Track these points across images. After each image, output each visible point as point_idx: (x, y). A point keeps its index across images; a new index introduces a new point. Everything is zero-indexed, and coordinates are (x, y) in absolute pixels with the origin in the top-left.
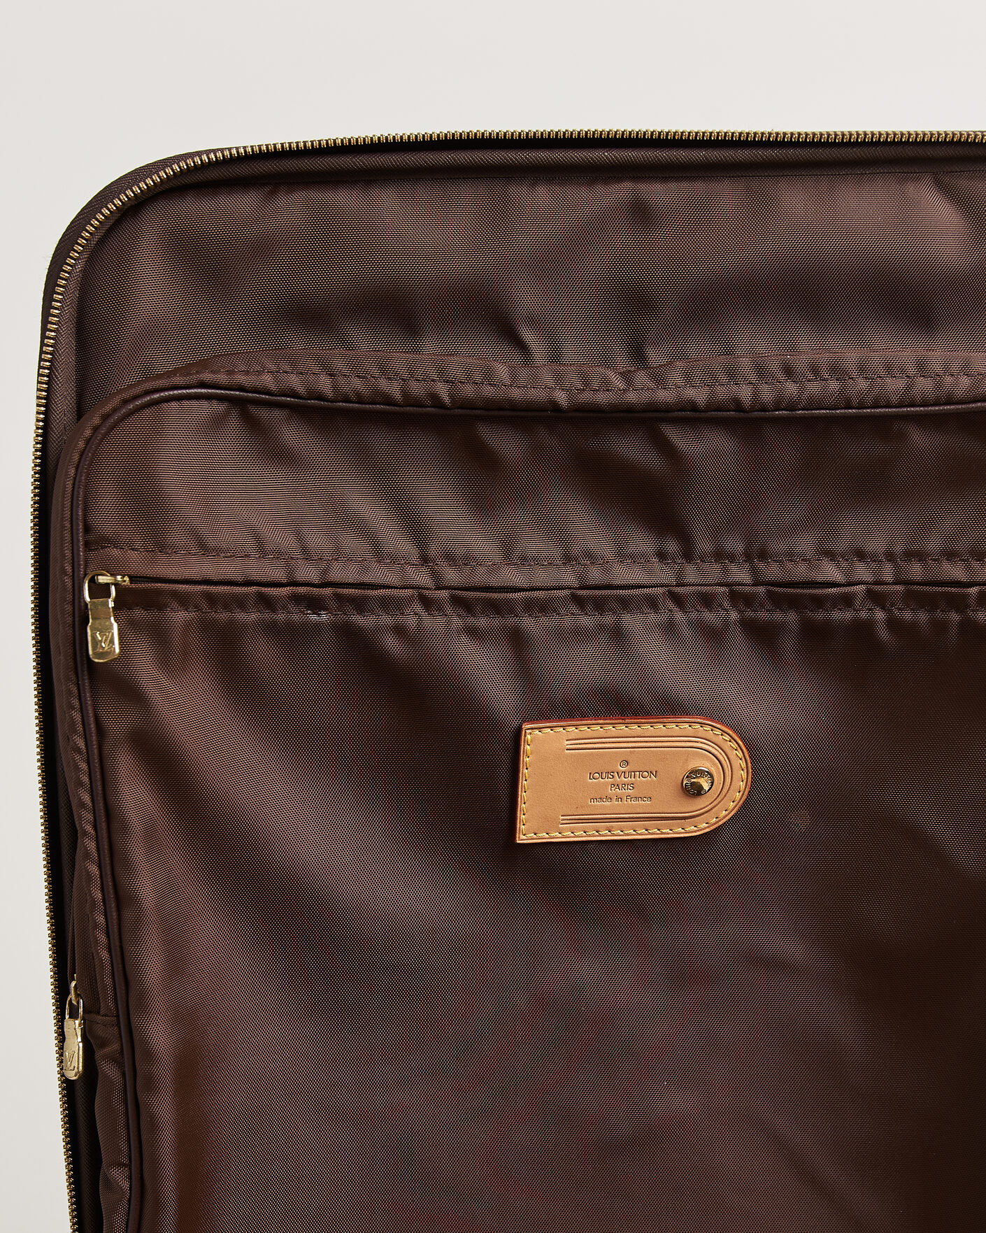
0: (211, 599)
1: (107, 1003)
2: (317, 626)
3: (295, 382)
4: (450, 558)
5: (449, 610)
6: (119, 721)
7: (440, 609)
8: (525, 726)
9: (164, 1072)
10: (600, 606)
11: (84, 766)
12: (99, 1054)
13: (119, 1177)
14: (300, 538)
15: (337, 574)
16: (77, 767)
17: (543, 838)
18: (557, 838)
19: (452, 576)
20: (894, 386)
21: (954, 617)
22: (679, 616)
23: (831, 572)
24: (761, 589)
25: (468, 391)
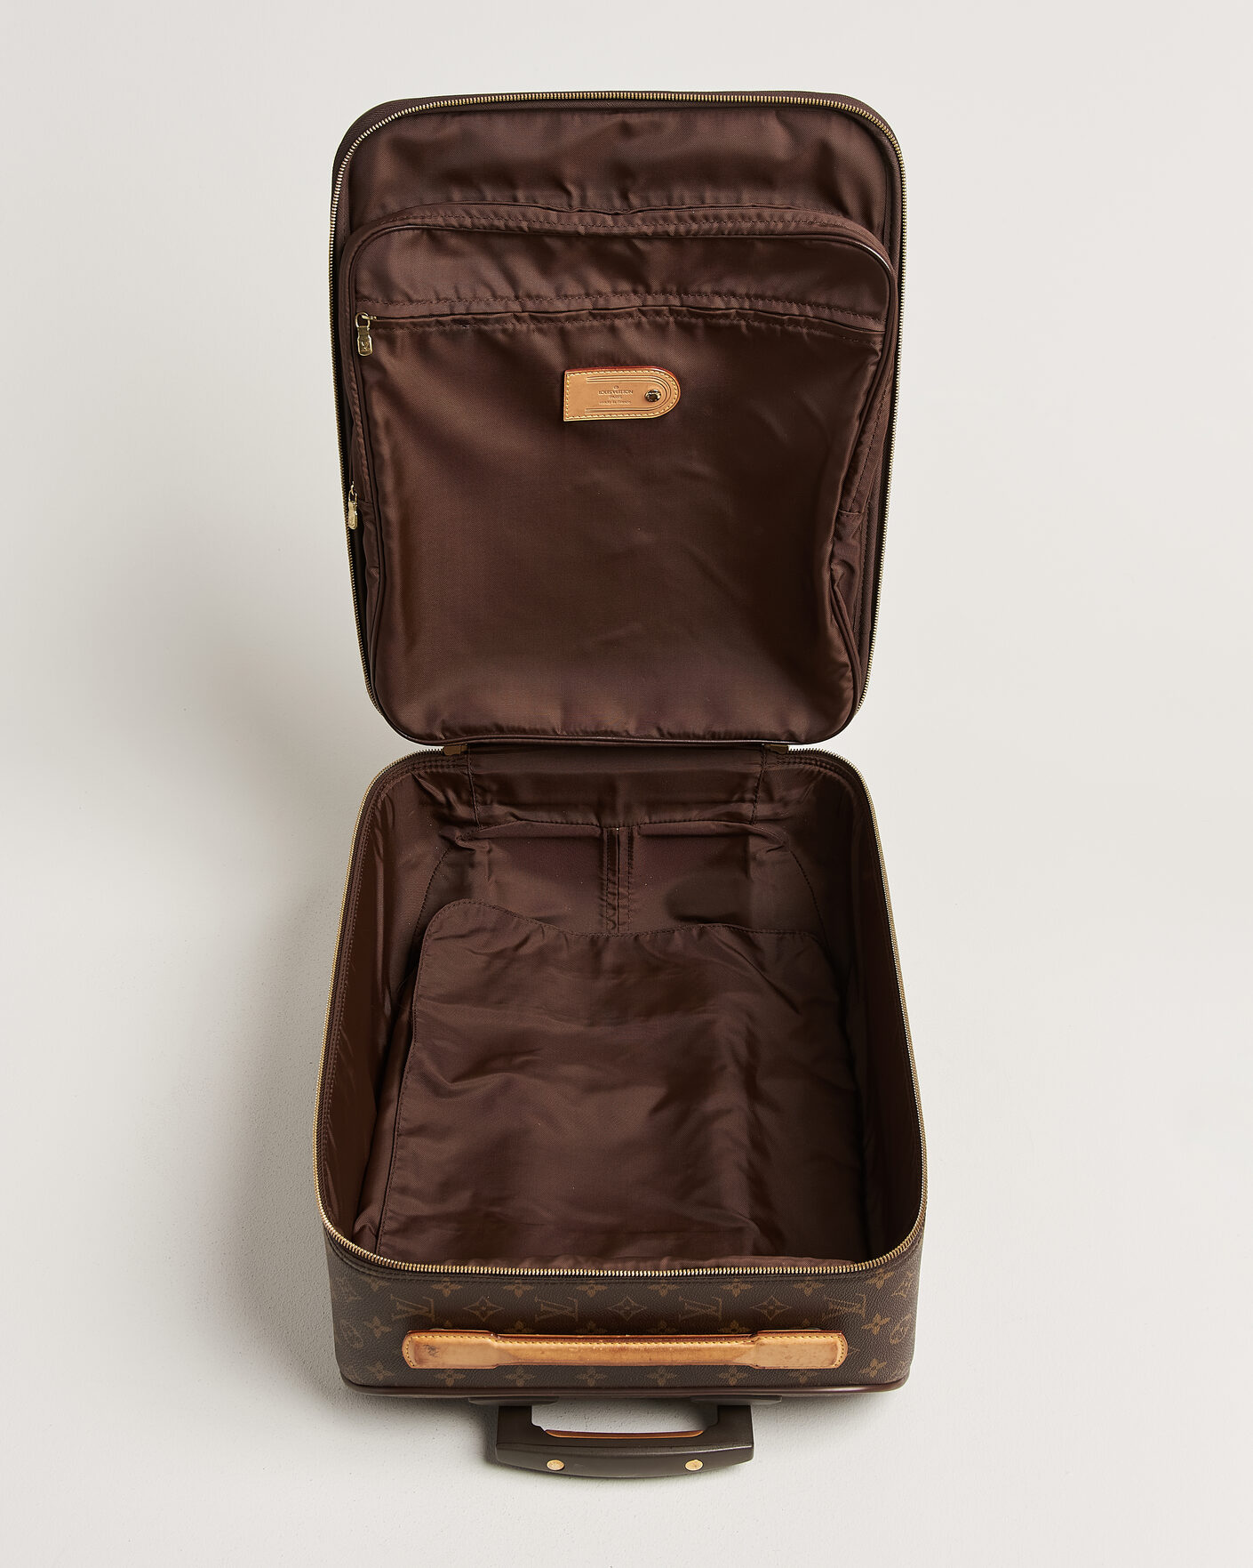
0: (414, 324)
1: (368, 498)
2: (465, 331)
3: (454, 222)
4: (529, 296)
5: (529, 321)
6: (372, 377)
7: (524, 322)
8: (566, 373)
9: (395, 530)
10: (604, 317)
11: (357, 396)
12: (364, 518)
13: (374, 572)
14: (457, 291)
15: (475, 308)
16: (354, 396)
17: (577, 418)
18: (584, 418)
19: (530, 305)
20: (746, 226)
21: (778, 327)
22: (644, 319)
23: (719, 303)
24: (684, 308)
25: (537, 226)
